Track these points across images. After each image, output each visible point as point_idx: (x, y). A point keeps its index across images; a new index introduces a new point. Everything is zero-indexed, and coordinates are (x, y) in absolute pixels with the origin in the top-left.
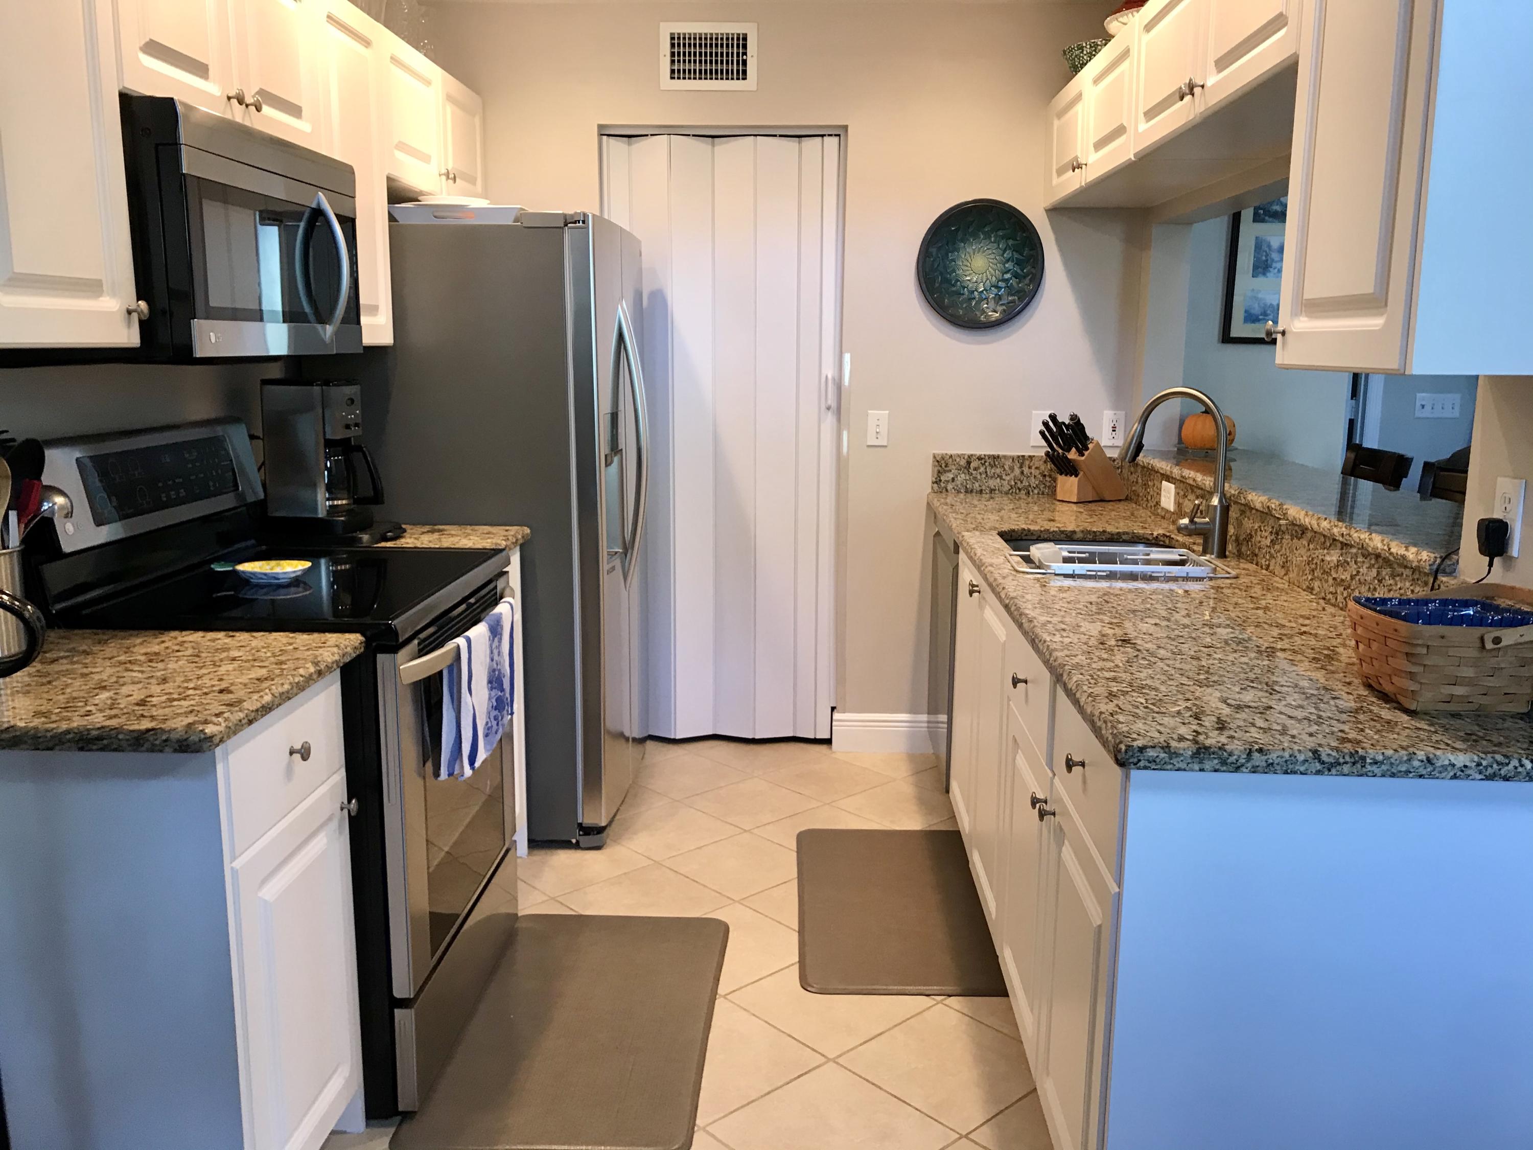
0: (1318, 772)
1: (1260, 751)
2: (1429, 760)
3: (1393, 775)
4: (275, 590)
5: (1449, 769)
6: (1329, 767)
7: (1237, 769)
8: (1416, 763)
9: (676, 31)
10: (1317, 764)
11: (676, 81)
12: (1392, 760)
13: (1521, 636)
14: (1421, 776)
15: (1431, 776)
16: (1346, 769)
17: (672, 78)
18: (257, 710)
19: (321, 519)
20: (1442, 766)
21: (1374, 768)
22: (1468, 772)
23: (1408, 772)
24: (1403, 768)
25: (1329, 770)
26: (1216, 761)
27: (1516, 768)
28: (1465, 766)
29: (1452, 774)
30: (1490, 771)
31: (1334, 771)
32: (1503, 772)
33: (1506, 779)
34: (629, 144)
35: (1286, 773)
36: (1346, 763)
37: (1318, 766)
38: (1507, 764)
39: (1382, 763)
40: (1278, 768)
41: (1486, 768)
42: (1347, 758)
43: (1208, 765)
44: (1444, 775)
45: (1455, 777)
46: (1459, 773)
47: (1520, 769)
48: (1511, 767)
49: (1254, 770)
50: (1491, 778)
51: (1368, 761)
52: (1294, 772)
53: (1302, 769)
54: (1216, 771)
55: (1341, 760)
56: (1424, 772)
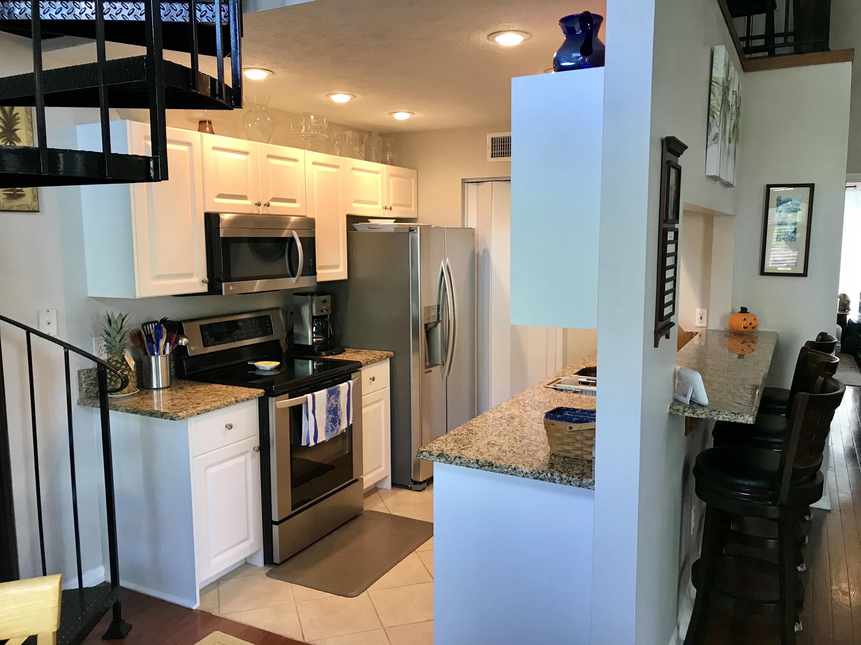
0: (477, 468)
1: (459, 458)
2: (515, 469)
3: (502, 473)
4: (264, 372)
5: (521, 473)
6: (481, 467)
7: (451, 463)
8: (510, 469)
9: (493, 137)
10: (477, 465)
11: (493, 158)
12: (502, 467)
13: (580, 427)
14: (512, 474)
15: (515, 475)
16: (486, 468)
17: (492, 157)
18: (202, 411)
19: (310, 345)
20: (519, 472)
21: (496, 469)
22: (528, 475)
23: (507, 472)
24: (506, 470)
25: (481, 468)
26: (444, 459)
27: (545, 476)
28: (527, 473)
29: (522, 475)
30: (535, 476)
31: (482, 468)
32: (540, 477)
33: (542, 480)
34: (477, 185)
35: (467, 467)
36: (486, 466)
37: (477, 466)
38: (542, 474)
39: (498, 467)
40: (464, 464)
41: (534, 474)
42: (487, 464)
43: (442, 460)
44: (520, 475)
45: (523, 476)
46: (525, 475)
47: (546, 477)
48: (543, 475)
49: (457, 464)
50: (536, 478)
51: (494, 466)
52: (469, 467)
53: (472, 466)
54: (444, 463)
55: (485, 465)
56: (513, 473)
